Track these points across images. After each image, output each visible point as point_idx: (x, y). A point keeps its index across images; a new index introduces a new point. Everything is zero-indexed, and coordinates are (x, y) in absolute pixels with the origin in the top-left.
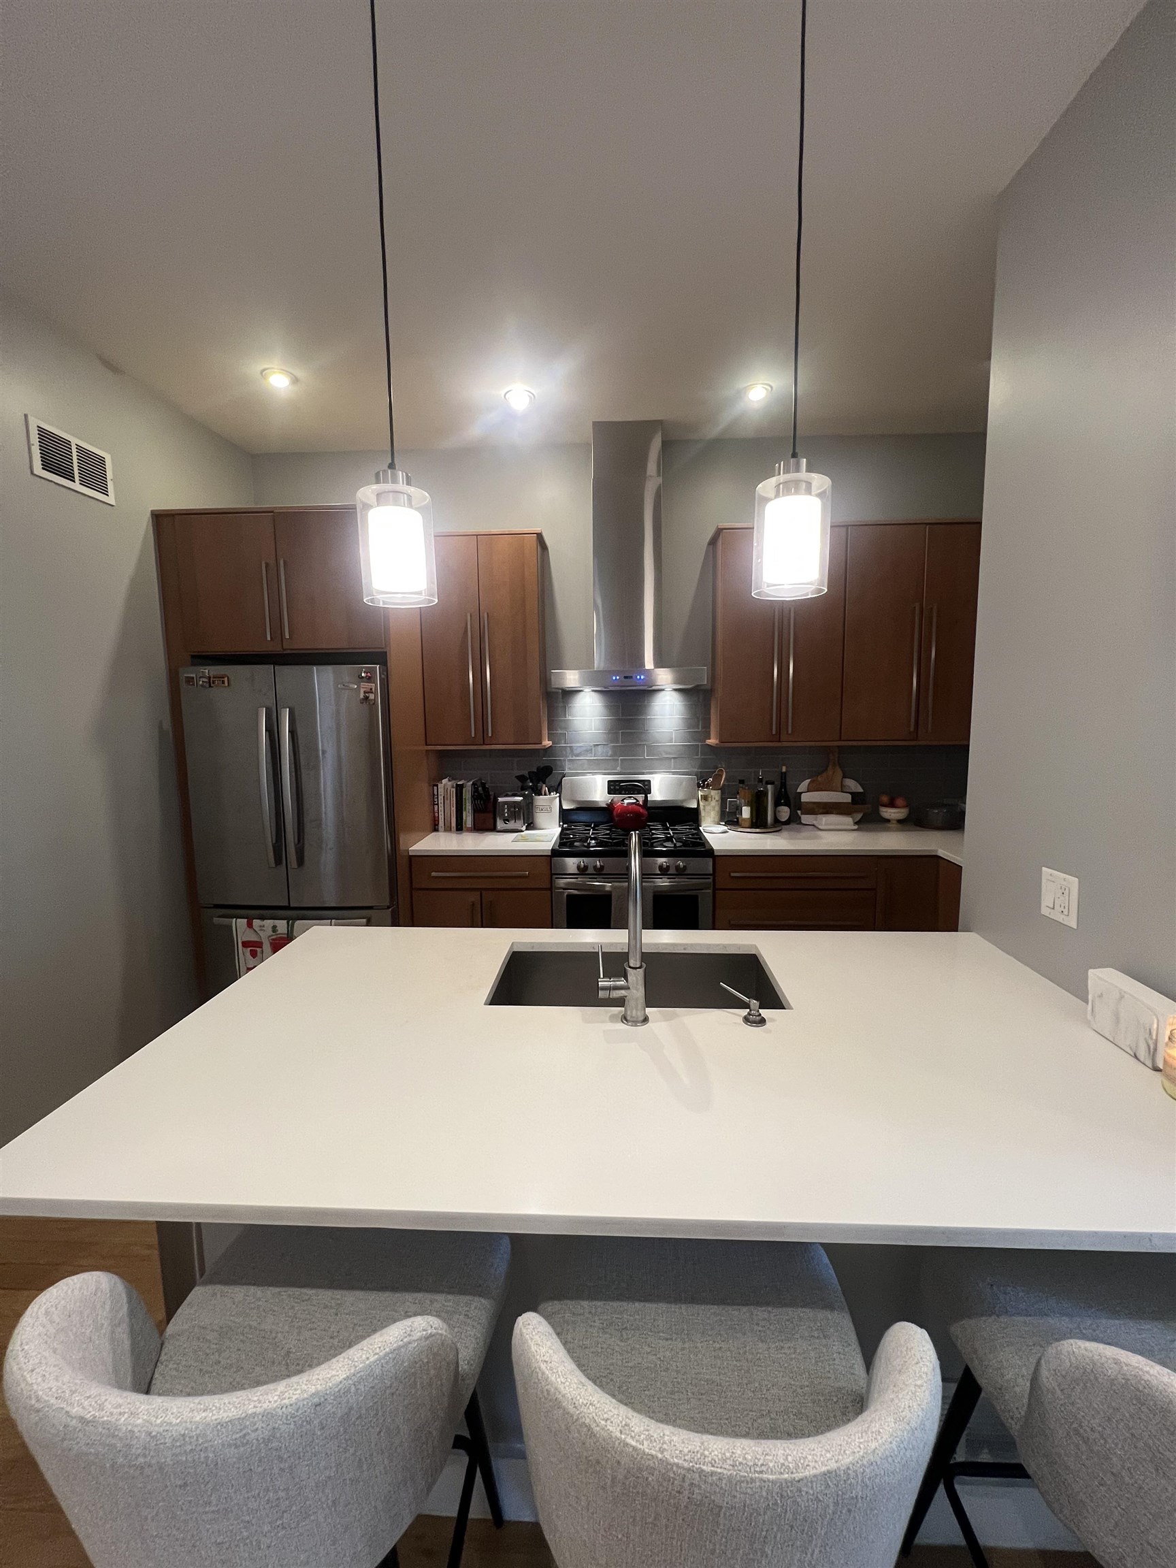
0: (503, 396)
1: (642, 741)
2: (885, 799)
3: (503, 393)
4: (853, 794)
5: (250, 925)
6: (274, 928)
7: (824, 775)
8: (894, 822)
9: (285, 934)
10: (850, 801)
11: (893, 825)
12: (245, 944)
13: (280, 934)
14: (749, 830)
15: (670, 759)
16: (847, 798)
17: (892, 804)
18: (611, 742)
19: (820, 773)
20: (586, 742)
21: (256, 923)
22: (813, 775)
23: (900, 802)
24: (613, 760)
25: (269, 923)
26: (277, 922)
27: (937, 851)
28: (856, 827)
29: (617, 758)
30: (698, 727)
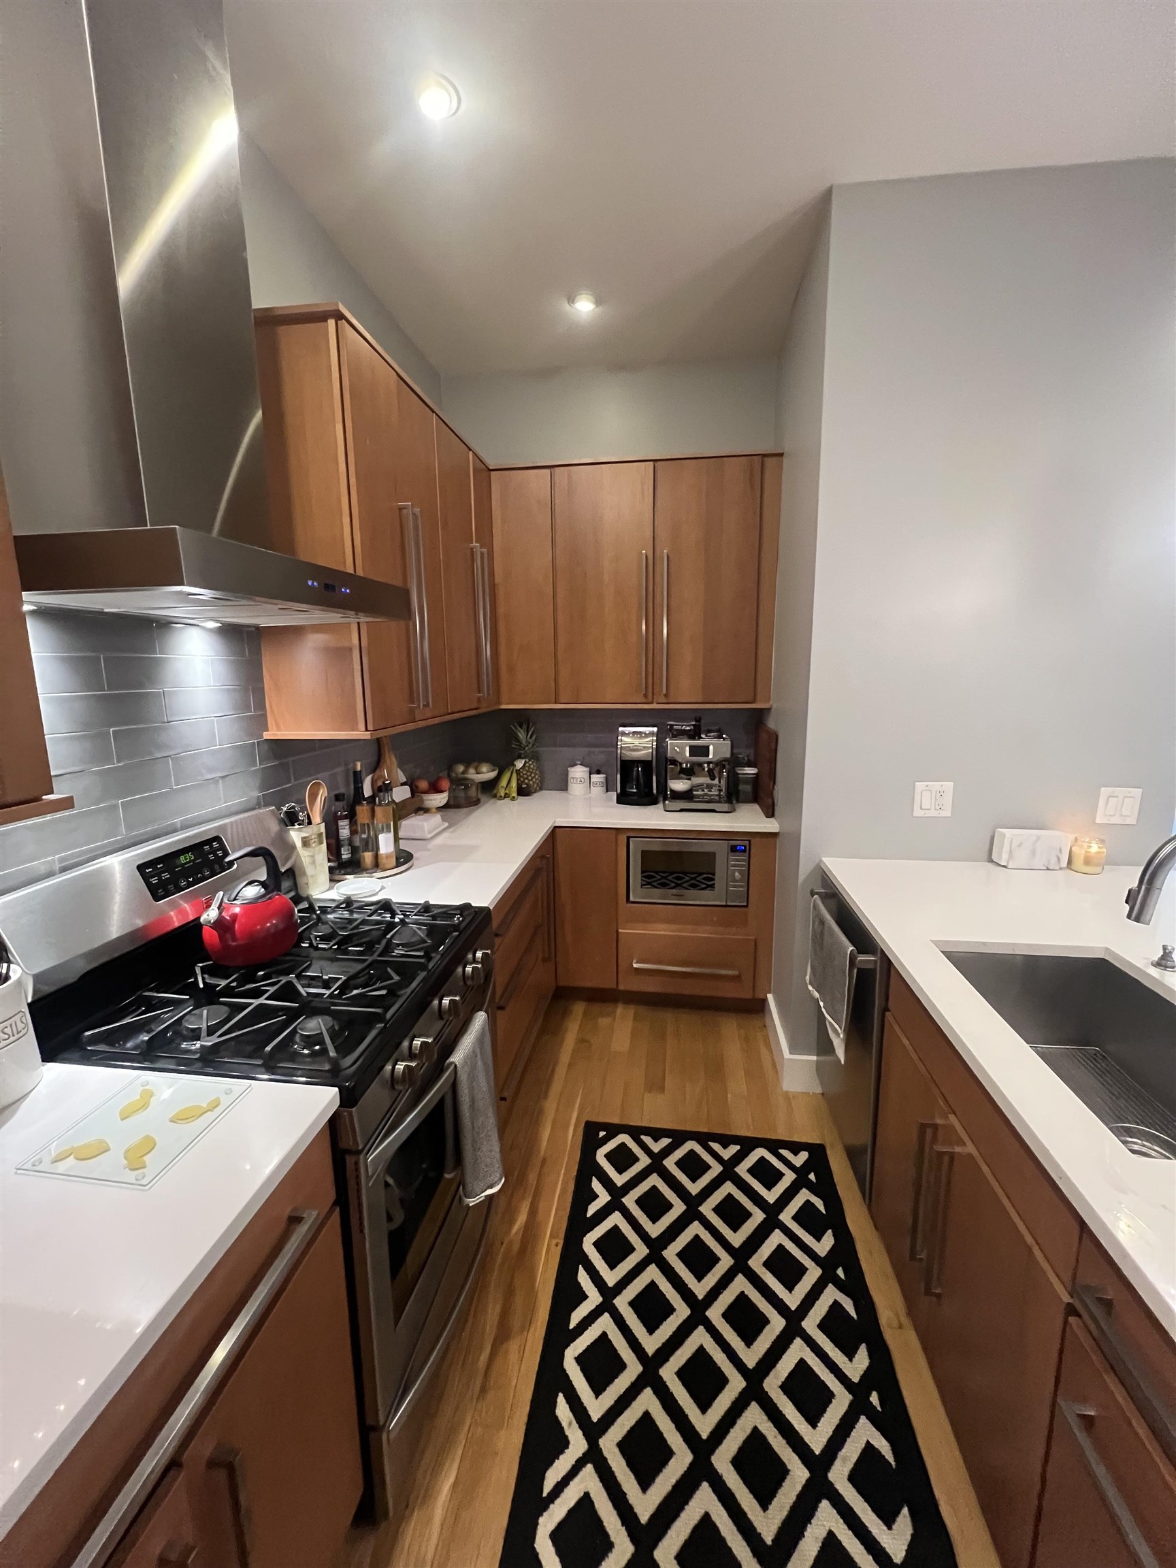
1: (160, 749)
2: (423, 785)
4: (408, 786)
8: (434, 810)
10: (411, 795)
15: (220, 780)
16: (408, 793)
17: (434, 789)
18: (94, 763)
23: (442, 783)
24: (106, 810)
29: (114, 802)
30: (247, 708)
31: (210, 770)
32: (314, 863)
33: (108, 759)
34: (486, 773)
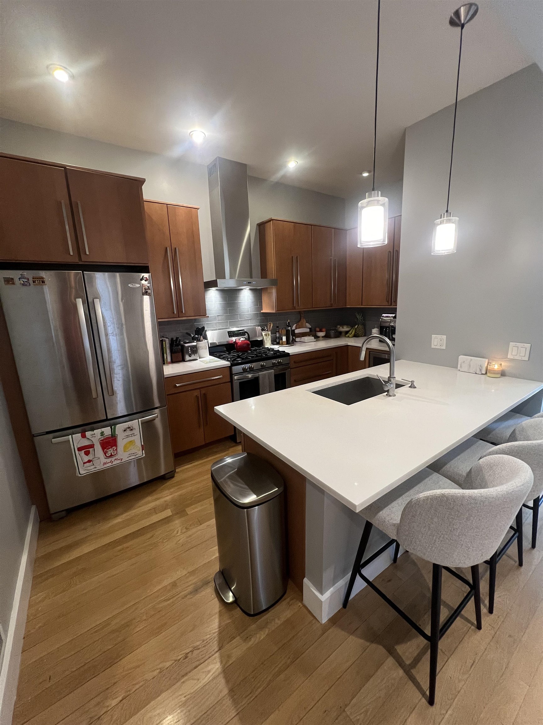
0: (189, 132)
1: (237, 313)
2: (318, 329)
3: (189, 131)
4: (310, 328)
5: (84, 436)
6: (102, 433)
7: (300, 322)
8: (321, 337)
9: (110, 435)
10: (309, 331)
11: (321, 338)
12: (80, 449)
13: (106, 436)
14: (286, 346)
15: (248, 320)
16: (308, 330)
17: (321, 331)
18: (225, 314)
19: (299, 322)
20: (214, 314)
21: (88, 434)
22: (297, 322)
23: (324, 330)
24: (226, 322)
25: (98, 432)
26: (103, 429)
27: (348, 343)
28: (315, 340)
29: (227, 321)
30: (258, 305)
31: (248, 317)
32: (266, 340)
33: (227, 314)
34: (345, 329)
